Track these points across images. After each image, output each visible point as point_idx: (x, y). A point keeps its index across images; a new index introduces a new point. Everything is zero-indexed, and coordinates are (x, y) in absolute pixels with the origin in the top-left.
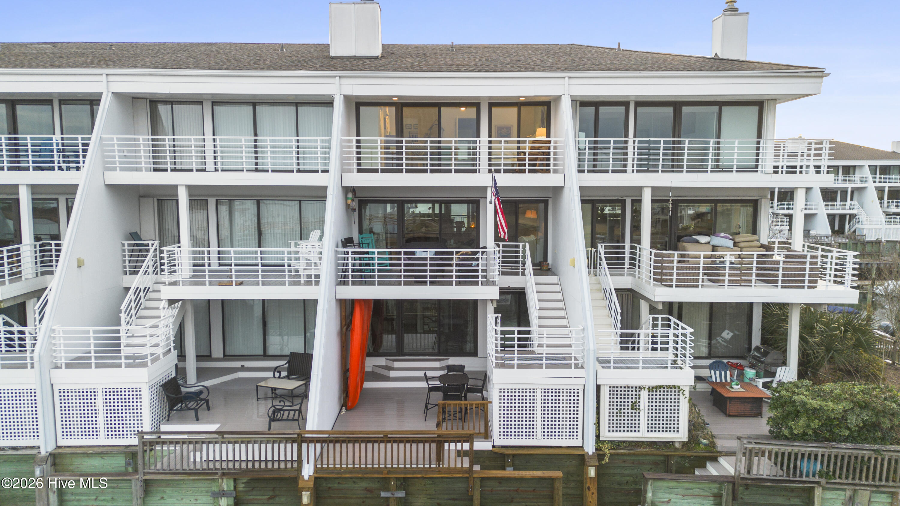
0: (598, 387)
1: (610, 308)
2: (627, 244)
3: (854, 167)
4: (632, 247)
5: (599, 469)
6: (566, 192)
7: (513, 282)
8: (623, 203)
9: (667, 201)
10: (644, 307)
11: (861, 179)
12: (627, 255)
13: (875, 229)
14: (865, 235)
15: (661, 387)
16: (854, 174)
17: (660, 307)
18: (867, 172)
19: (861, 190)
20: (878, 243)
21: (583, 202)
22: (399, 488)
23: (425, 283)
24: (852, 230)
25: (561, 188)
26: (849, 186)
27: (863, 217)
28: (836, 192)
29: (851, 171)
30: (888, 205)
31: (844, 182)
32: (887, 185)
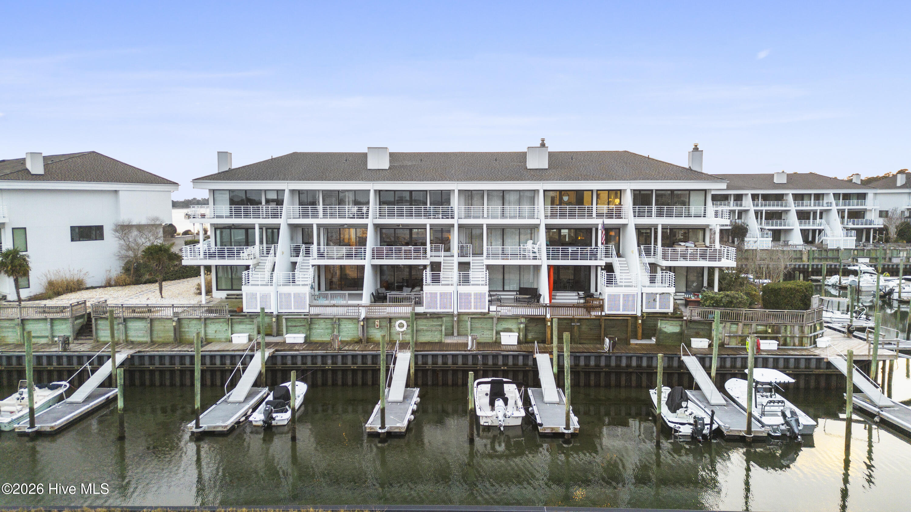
0: (642, 293)
1: (646, 269)
2: (652, 246)
3: (823, 194)
4: (654, 247)
5: (642, 321)
6: (629, 226)
7: (609, 260)
8: (651, 229)
9: (667, 229)
10: (659, 269)
11: (827, 203)
12: (652, 250)
13: (836, 240)
14: (827, 245)
15: (663, 293)
16: (823, 200)
17: (664, 268)
18: (831, 199)
19: (828, 211)
20: (838, 250)
21: (636, 229)
22: (578, 322)
23: (578, 259)
24: (820, 241)
25: (627, 224)
26: (818, 208)
27: (828, 231)
28: (810, 213)
29: (821, 198)
30: (847, 222)
31: (815, 205)
32: (847, 208)
